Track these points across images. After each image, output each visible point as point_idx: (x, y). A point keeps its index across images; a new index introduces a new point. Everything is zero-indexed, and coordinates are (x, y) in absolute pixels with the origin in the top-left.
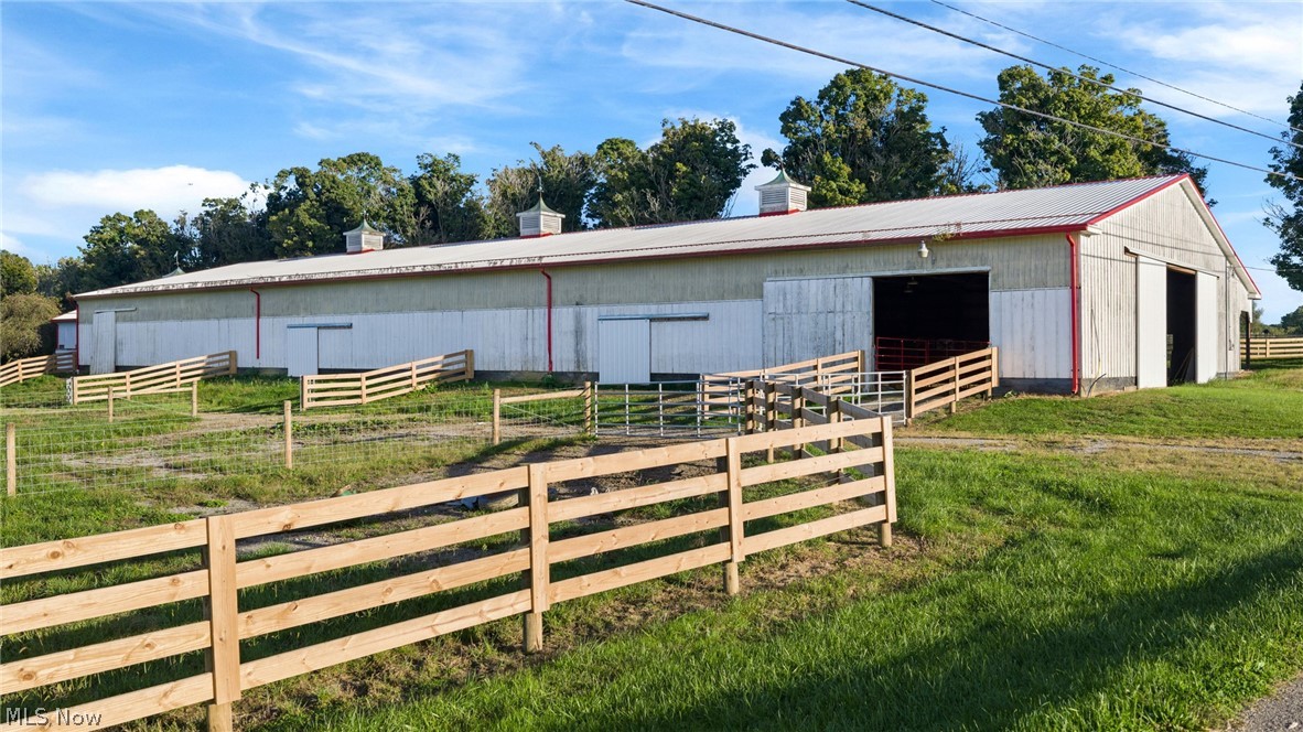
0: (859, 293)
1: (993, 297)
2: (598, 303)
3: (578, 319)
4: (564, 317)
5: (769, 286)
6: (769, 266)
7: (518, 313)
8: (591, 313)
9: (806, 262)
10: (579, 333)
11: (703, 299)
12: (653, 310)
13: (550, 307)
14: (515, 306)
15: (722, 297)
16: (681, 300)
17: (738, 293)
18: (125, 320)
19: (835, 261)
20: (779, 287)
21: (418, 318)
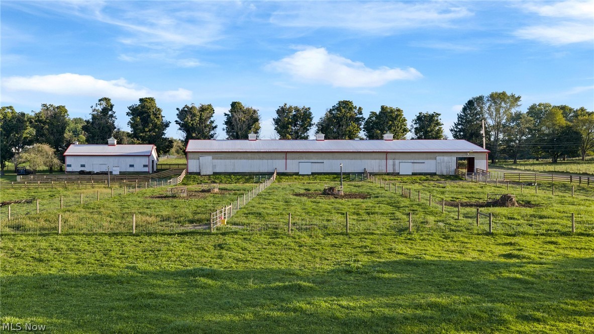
0: (454, 159)
1: (475, 161)
2: (399, 159)
3: (394, 163)
4: (390, 162)
5: (437, 158)
6: (437, 154)
7: (378, 161)
8: (397, 162)
9: (444, 154)
10: (394, 165)
11: (423, 159)
12: (412, 161)
13: (387, 160)
14: (377, 159)
15: (427, 159)
16: (418, 159)
17: (431, 159)
18: (215, 159)
19: (449, 154)
20: (439, 158)
21: (347, 161)
